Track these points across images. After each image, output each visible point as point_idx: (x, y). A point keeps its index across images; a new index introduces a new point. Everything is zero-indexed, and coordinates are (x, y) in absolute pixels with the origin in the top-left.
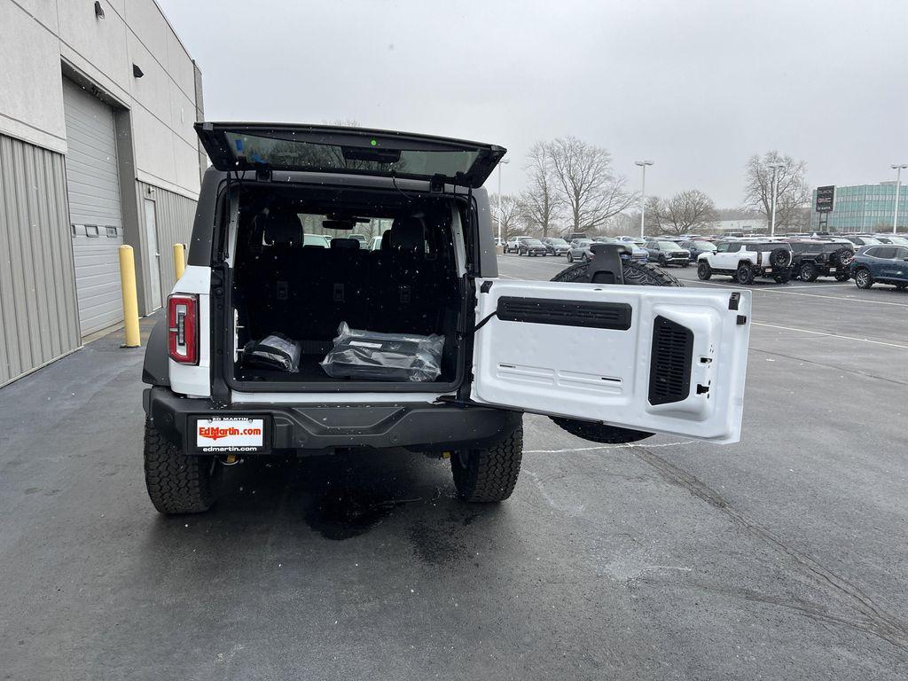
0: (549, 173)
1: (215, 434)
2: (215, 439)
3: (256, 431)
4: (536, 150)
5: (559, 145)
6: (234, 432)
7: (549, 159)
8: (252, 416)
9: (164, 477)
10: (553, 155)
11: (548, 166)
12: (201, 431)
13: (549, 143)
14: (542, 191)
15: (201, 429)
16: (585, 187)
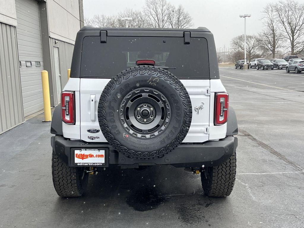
0: (275, 21)
1: (83, 157)
2: (83, 159)
3: (102, 156)
4: (267, 8)
5: (280, 4)
6: (91, 156)
7: (275, 13)
8: (99, 149)
9: (60, 178)
10: (277, 10)
11: (274, 17)
12: (76, 156)
13: (275, 4)
14: (271, 32)
15: (76, 154)
16: (297, 28)
